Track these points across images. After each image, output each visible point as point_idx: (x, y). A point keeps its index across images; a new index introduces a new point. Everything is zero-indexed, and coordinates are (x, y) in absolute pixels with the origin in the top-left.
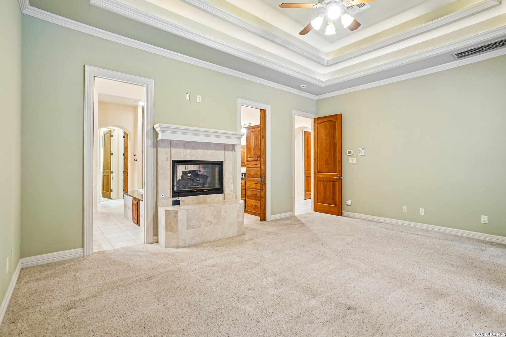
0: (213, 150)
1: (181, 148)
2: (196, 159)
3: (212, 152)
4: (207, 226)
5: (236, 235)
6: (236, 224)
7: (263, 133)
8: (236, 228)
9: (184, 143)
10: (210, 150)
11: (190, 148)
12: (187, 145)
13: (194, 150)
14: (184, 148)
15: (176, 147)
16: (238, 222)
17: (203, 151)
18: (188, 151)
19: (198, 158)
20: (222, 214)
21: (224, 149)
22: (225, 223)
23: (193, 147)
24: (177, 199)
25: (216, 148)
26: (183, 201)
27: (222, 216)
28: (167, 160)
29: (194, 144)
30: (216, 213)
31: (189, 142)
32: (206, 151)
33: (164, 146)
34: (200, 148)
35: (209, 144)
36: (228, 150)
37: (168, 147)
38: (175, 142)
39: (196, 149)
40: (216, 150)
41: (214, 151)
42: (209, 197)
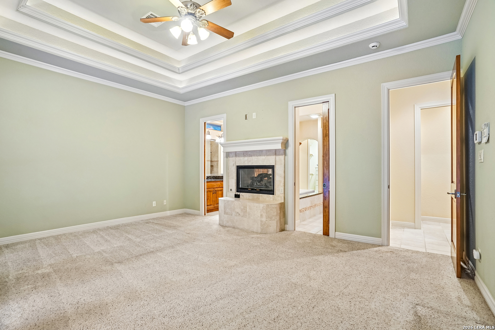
0: (264, 156)
1: (242, 157)
2: (252, 164)
3: (264, 157)
4: (236, 216)
5: (260, 232)
6: (260, 222)
7: (326, 130)
8: (260, 226)
9: (243, 153)
10: (263, 156)
11: (248, 156)
12: (245, 154)
13: (250, 157)
14: (244, 157)
15: (239, 156)
16: (261, 221)
17: (257, 157)
18: (246, 158)
19: (253, 163)
20: (248, 210)
21: (276, 154)
22: (250, 218)
23: (249, 155)
24: (238, 193)
25: (267, 154)
26: (243, 196)
27: (247, 212)
28: (233, 166)
29: (250, 153)
30: (242, 207)
31: (247, 152)
32: (259, 157)
33: (232, 156)
34: (254, 155)
35: (261, 151)
36: (279, 155)
37: (234, 157)
38: (238, 153)
39: (251, 156)
40: (268, 155)
41: (266, 156)
42: (261, 196)
